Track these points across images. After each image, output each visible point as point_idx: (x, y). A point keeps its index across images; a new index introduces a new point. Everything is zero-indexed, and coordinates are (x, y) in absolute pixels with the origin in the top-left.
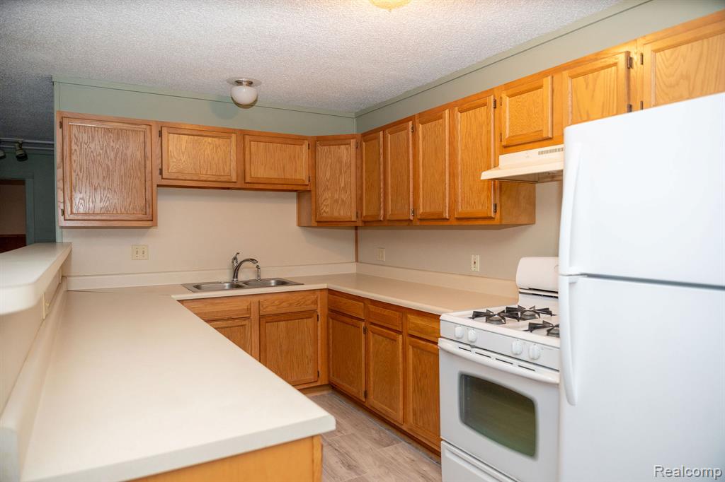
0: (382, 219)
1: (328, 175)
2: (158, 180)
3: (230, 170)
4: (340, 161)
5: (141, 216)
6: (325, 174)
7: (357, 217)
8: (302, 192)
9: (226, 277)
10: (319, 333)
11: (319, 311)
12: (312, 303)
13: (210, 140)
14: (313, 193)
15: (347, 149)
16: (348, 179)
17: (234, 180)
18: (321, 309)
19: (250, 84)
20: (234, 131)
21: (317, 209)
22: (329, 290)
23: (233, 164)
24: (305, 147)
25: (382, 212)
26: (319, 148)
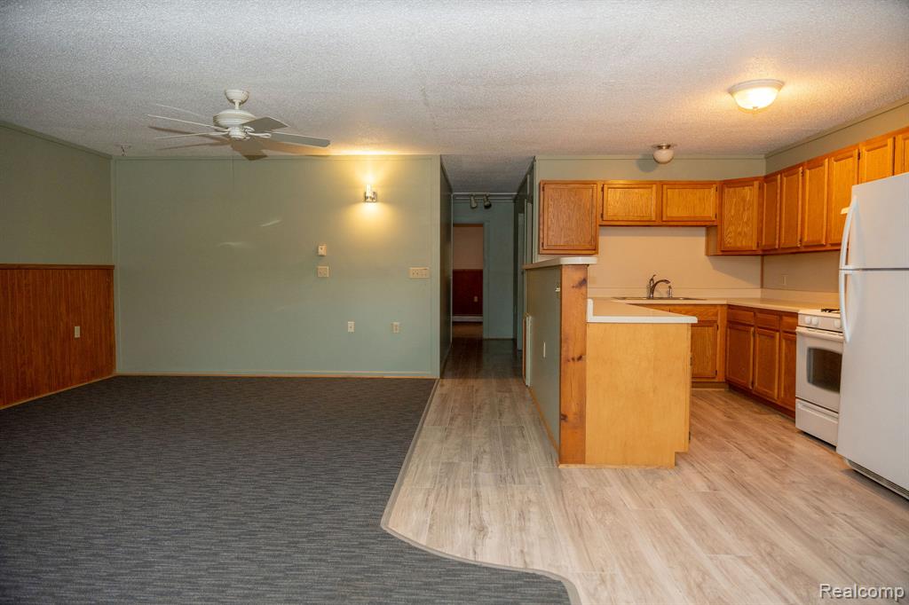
0: (777, 247)
1: (733, 211)
2: (600, 221)
3: (651, 212)
4: (744, 200)
5: (588, 247)
6: (730, 211)
7: (758, 246)
8: (711, 228)
9: (645, 293)
10: (718, 340)
11: (719, 321)
12: (713, 315)
13: (636, 190)
14: (719, 227)
15: (750, 190)
16: (751, 214)
17: (654, 219)
18: (721, 320)
19: (668, 147)
20: (654, 183)
21: (722, 239)
22: (729, 305)
23: (653, 207)
24: (713, 190)
25: (777, 242)
26: (726, 190)
